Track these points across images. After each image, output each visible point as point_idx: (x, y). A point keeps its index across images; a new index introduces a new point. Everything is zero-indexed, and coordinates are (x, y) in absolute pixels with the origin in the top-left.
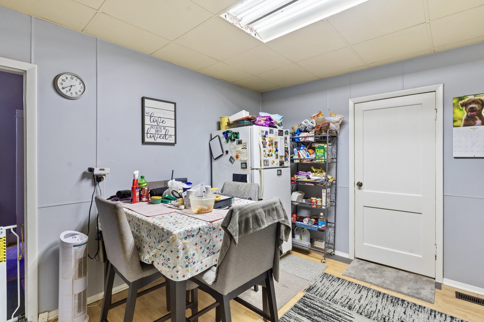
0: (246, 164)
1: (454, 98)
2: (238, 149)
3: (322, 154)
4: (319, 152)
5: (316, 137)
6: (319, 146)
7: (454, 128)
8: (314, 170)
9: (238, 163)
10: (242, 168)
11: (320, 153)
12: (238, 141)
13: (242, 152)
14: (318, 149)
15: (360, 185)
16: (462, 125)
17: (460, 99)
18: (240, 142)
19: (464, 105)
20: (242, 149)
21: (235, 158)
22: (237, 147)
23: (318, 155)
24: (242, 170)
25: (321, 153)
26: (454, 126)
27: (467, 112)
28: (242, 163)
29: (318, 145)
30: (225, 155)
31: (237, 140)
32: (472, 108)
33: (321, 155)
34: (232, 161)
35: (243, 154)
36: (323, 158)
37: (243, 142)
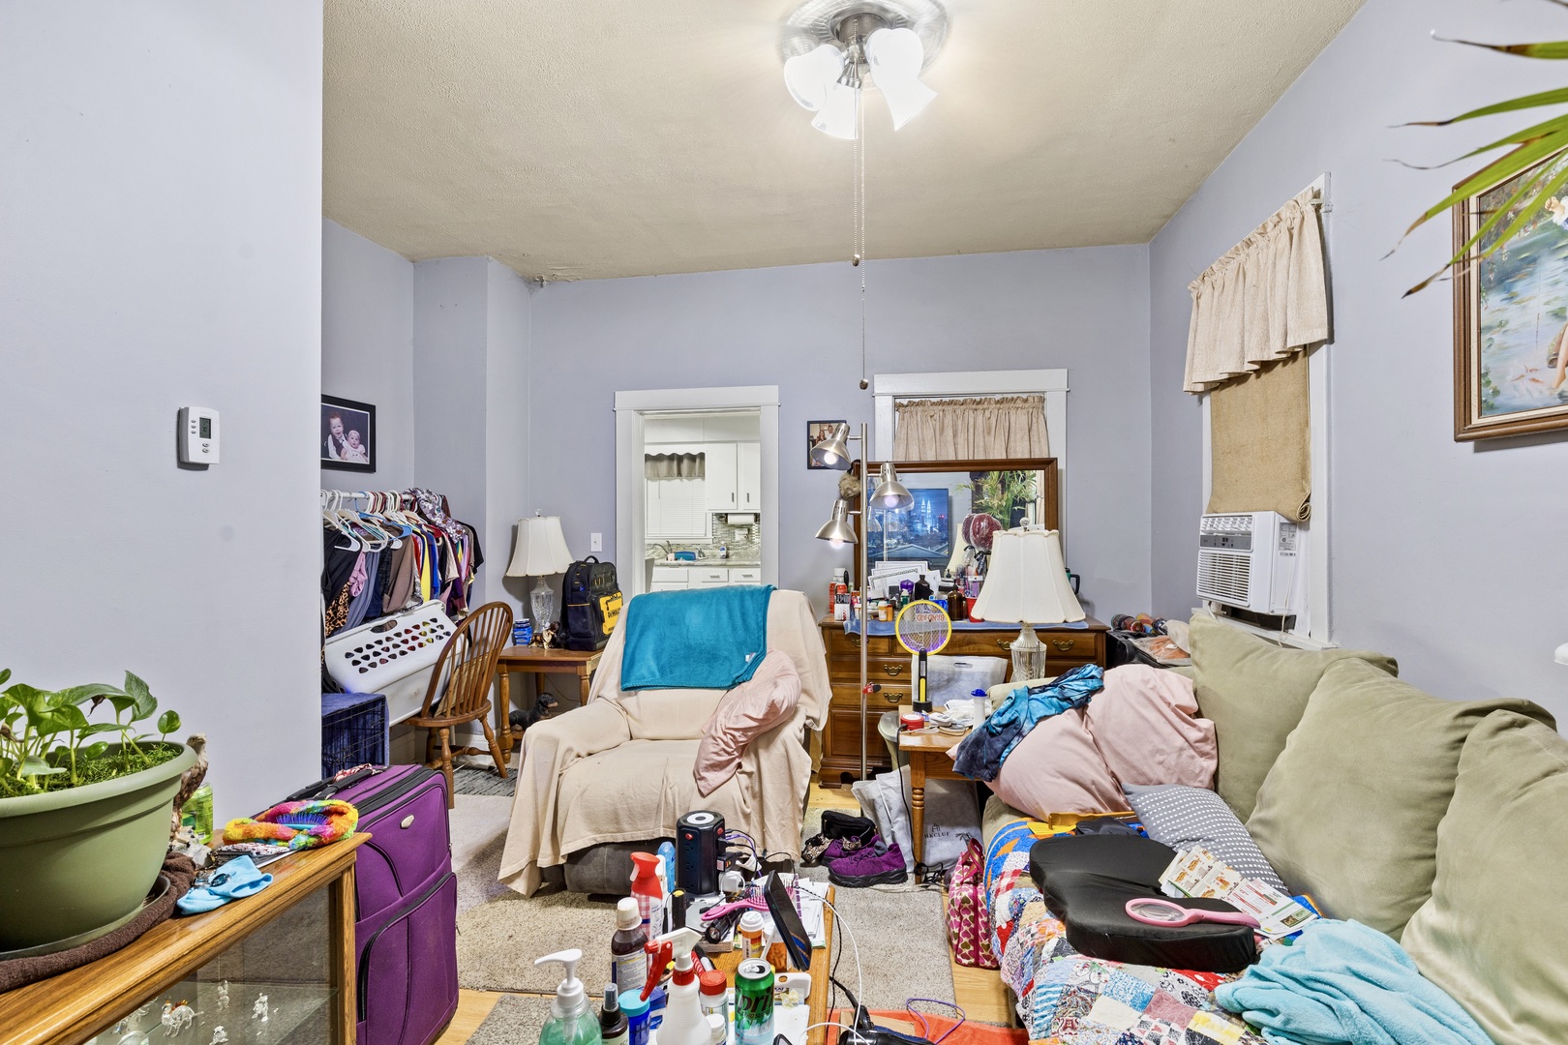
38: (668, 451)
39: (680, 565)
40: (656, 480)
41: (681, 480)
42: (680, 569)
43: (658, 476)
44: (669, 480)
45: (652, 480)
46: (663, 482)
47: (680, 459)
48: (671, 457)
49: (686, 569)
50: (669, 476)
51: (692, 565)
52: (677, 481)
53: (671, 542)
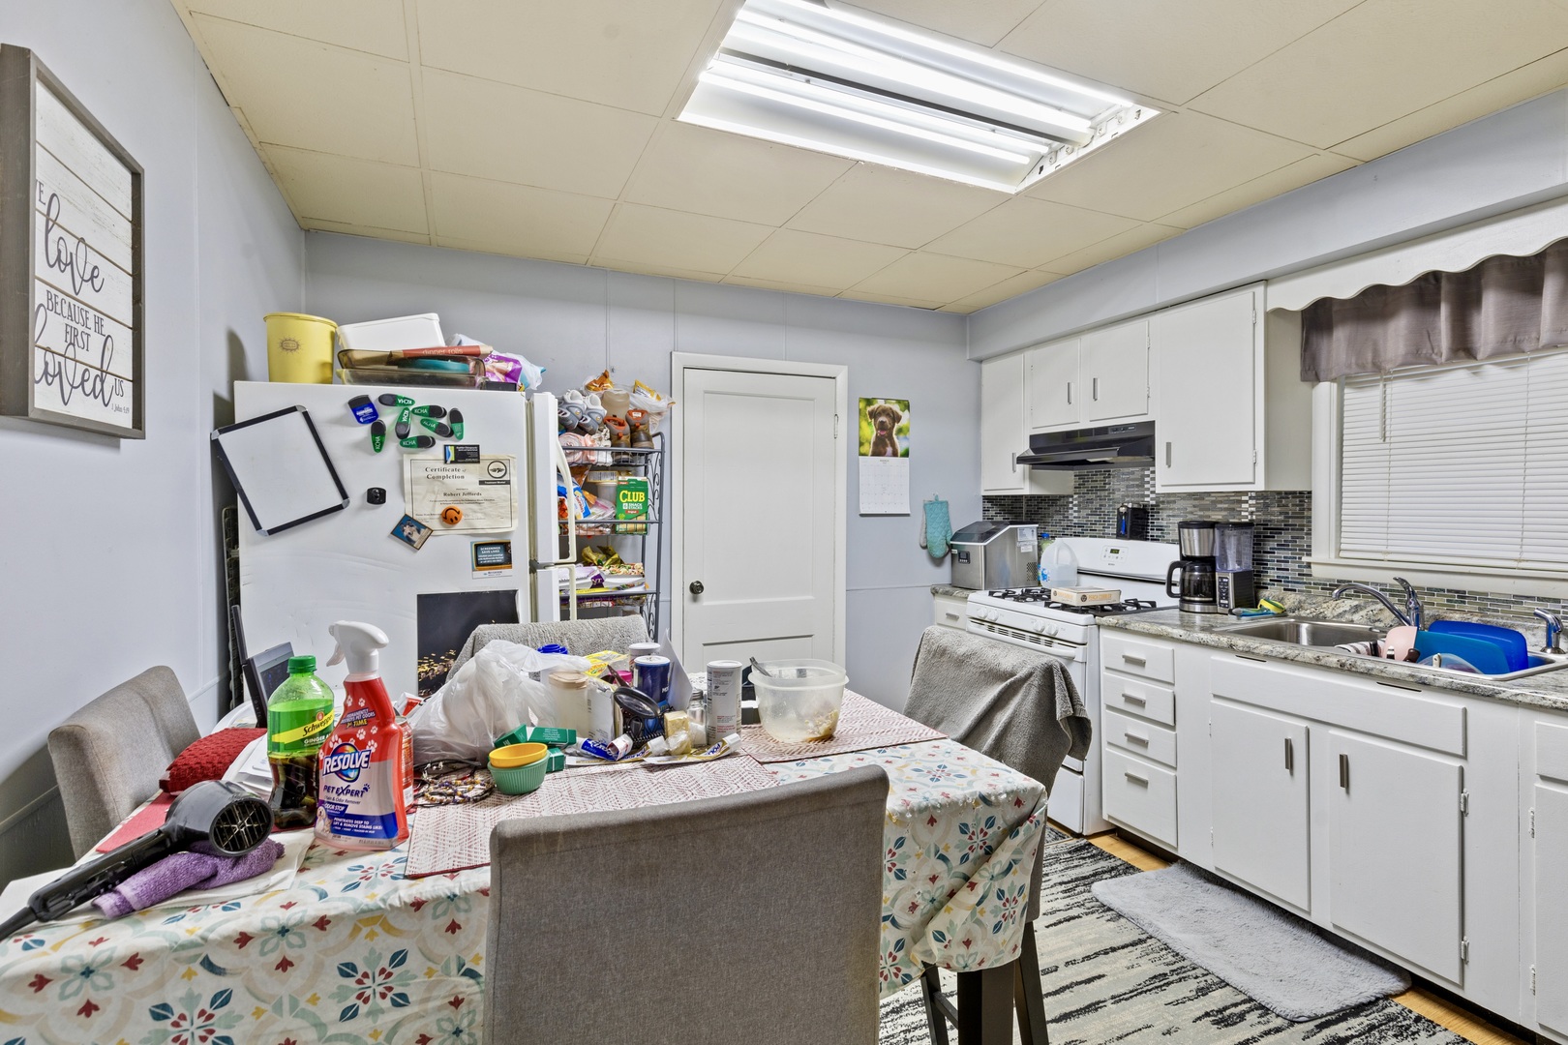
0: (506, 547)
1: (861, 400)
2: (454, 484)
3: (640, 507)
4: (629, 500)
5: (619, 453)
6: (629, 480)
7: (861, 457)
8: (594, 557)
9: (455, 545)
10: (479, 564)
11: (633, 502)
12: (451, 450)
13: (485, 495)
14: (626, 492)
15: (696, 589)
16: (870, 454)
17: (869, 402)
18: (466, 455)
19: (874, 415)
20: (482, 483)
21: (435, 523)
22: (450, 474)
23: (627, 511)
24: (480, 574)
25: (638, 502)
26: (861, 454)
27: (877, 430)
28: (478, 546)
29: (627, 478)
30: (361, 508)
31: (449, 441)
32: (882, 423)
33: (638, 511)
34: (415, 537)
35: (486, 504)
36: (642, 518)
37: (483, 454)
38: (1400, 270)
39: (1423, 684)
40: (1372, 384)
41: (1475, 372)
42: (1425, 698)
43: (1378, 367)
44: (1422, 377)
45: (1359, 386)
46: (1401, 390)
47: (1466, 288)
48: (1427, 290)
49: (1457, 704)
50: (1419, 359)
51: (1490, 697)
52: (1457, 379)
53: (1415, 580)
